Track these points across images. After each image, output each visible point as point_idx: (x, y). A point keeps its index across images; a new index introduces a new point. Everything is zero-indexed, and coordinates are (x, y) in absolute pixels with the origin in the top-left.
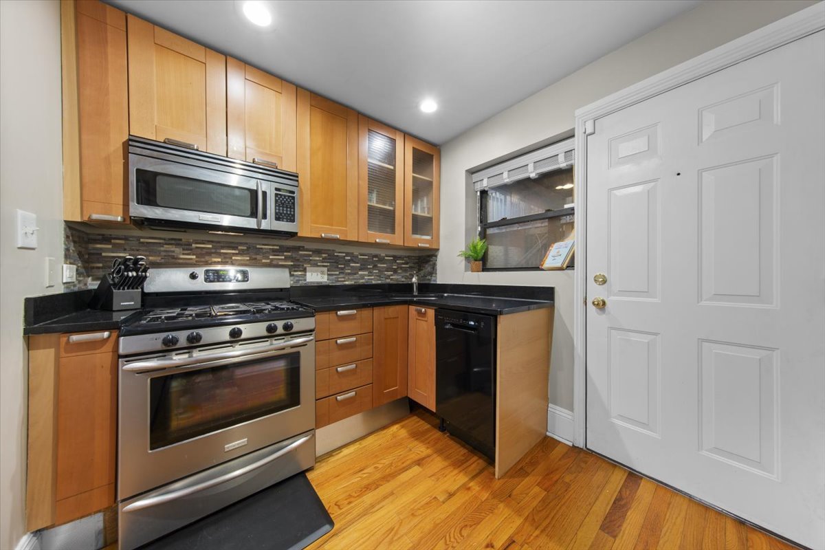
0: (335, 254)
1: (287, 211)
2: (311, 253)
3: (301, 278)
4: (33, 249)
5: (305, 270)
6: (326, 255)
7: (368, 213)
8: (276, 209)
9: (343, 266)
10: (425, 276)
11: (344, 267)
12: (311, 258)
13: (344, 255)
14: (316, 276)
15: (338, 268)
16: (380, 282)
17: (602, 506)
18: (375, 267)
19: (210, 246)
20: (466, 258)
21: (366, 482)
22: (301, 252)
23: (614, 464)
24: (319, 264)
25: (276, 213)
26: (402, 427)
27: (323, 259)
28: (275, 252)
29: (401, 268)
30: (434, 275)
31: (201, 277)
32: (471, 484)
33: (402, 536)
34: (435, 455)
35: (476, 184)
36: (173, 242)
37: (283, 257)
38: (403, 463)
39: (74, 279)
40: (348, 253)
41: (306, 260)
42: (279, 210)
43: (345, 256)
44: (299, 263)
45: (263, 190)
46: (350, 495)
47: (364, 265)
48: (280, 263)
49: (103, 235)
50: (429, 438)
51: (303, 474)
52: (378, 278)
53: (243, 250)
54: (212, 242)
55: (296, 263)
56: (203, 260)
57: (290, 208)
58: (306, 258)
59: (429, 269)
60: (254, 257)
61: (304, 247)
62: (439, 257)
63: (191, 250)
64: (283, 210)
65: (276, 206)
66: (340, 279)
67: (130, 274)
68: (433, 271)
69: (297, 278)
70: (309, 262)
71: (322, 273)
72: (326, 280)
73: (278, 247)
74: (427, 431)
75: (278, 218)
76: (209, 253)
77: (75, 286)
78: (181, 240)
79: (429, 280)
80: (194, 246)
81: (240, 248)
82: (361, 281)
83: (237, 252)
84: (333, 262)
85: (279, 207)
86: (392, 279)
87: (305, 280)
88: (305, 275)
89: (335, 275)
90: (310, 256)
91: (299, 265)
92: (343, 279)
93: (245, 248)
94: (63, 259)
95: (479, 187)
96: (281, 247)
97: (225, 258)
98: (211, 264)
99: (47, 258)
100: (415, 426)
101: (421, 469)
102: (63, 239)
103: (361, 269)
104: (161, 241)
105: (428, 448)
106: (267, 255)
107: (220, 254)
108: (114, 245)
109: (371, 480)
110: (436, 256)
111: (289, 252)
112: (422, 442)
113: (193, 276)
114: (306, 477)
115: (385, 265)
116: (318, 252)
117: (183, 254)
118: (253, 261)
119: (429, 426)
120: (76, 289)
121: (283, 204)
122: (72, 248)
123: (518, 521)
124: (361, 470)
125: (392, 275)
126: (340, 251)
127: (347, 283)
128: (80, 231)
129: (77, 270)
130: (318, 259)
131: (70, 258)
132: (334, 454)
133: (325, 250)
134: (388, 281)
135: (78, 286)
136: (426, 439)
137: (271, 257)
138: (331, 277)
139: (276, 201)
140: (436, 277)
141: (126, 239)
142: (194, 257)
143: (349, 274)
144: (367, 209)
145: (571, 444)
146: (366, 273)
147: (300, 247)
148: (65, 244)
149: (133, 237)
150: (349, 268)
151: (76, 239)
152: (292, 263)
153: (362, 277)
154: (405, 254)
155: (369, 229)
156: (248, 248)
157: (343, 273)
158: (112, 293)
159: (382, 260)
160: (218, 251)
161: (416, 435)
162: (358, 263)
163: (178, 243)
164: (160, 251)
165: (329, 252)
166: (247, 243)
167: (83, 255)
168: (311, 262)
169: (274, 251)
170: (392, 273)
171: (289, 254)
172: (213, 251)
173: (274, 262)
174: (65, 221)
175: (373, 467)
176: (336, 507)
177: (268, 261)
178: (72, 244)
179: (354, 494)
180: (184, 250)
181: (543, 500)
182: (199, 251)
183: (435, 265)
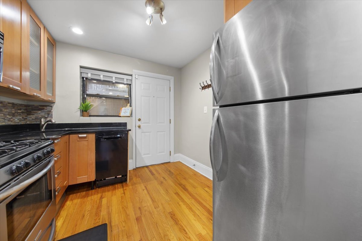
17: (149, 173)
21: (93, 214)
23: (143, 167)
32: (125, 188)
33: (127, 205)
34: (104, 194)
46: (95, 220)
50: (92, 194)
62: (54, 107)
95: (85, 76)
101: (106, 198)
110: (52, 107)
123: (142, 184)
145: (132, 169)
179: (95, 218)
181: (141, 179)
183: (49, 112)
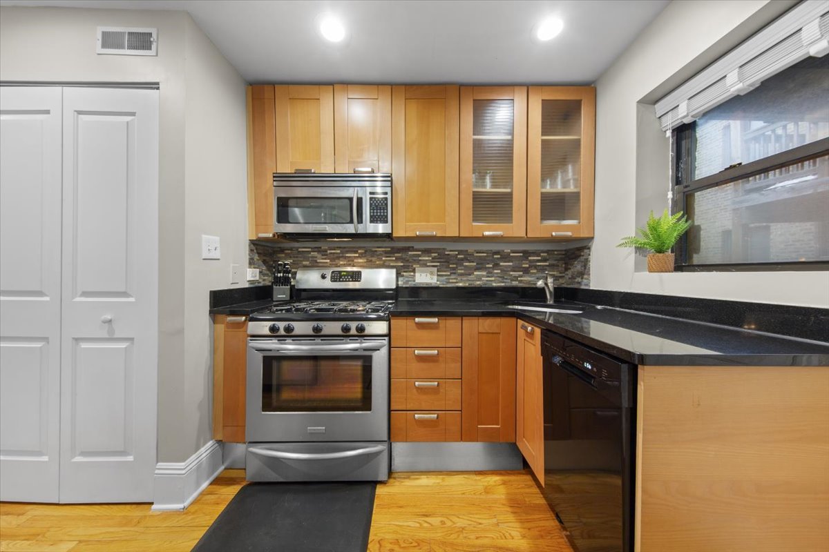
0: (447, 253)
1: (380, 213)
2: (420, 253)
3: (410, 279)
4: (218, 259)
5: (414, 271)
6: (436, 255)
7: (473, 201)
8: (370, 213)
9: (455, 266)
10: (573, 278)
11: (457, 268)
12: (420, 258)
13: (457, 253)
14: (425, 277)
15: (448, 267)
16: (503, 284)
18: (496, 266)
19: (339, 251)
20: (637, 248)
21: (421, 535)
22: (410, 253)
24: (428, 264)
25: (371, 217)
26: (504, 483)
27: (433, 258)
28: (388, 254)
29: (536, 267)
30: (585, 276)
31: (329, 277)
35: (664, 119)
36: (316, 250)
37: (394, 258)
38: (477, 538)
39: (257, 278)
40: (461, 251)
41: (415, 260)
42: (373, 213)
43: (457, 255)
44: (408, 264)
45: (359, 196)
47: (481, 264)
48: (392, 264)
49: (280, 248)
50: (534, 520)
51: (375, 483)
52: (500, 279)
53: (362, 254)
54: (340, 248)
55: (405, 264)
56: (334, 263)
57: (384, 209)
58: (415, 258)
59: (578, 267)
60: (370, 259)
61: (413, 247)
62: (593, 249)
63: (327, 255)
64: (377, 213)
65: (370, 210)
66: (451, 281)
67: (279, 275)
68: (584, 272)
69: (407, 279)
70: (418, 262)
71: (432, 273)
72: (436, 281)
73: (389, 249)
74: (536, 508)
75: (374, 219)
76: (338, 258)
77: (259, 283)
78: (320, 248)
79: (579, 283)
80: (329, 252)
81: (359, 251)
82: (478, 283)
83: (357, 255)
84: (445, 261)
85: (374, 209)
86: (520, 281)
87: (414, 281)
88: (414, 276)
89: (446, 275)
90: (419, 256)
91: (409, 266)
92: (455, 281)
93: (363, 251)
94: (248, 265)
95: (671, 122)
96: (392, 248)
97: (349, 261)
98: (339, 266)
99: (232, 265)
100: (522, 491)
102: (248, 252)
103: (477, 269)
104: (310, 250)
105: (524, 537)
106: (380, 257)
107: (346, 257)
108: (286, 254)
109: (429, 535)
110: (589, 248)
111: (399, 253)
112: (521, 522)
113: (323, 277)
114: (375, 488)
115: (511, 264)
116: (427, 252)
117: (323, 259)
118: (369, 263)
119: (543, 501)
120: (261, 285)
121: (377, 206)
122: (256, 257)
124: (426, 516)
125: (521, 276)
126: (451, 249)
127: (461, 285)
128: (265, 246)
129: (260, 272)
130: (427, 258)
131: (254, 264)
132: (412, 477)
133: (435, 249)
134: (515, 283)
135: (263, 283)
136: (528, 521)
137: (384, 259)
138: (441, 278)
139: (371, 205)
140: (588, 279)
141: (291, 249)
142: (328, 261)
143: (461, 275)
144: (472, 196)
146: (484, 273)
147: (409, 247)
148: (249, 255)
149: (294, 248)
150: (463, 268)
151: (260, 251)
152: (402, 264)
153: (479, 278)
154: (542, 249)
155: (474, 220)
156: (366, 251)
157: (455, 273)
158: (272, 288)
159: (506, 257)
160: (344, 255)
161: (517, 506)
162: (473, 262)
163: (318, 250)
164: (309, 257)
165: (439, 251)
166: (364, 247)
167: (267, 262)
168: (421, 262)
169: (386, 252)
170: (521, 273)
171: (400, 255)
172: (341, 255)
173: (387, 264)
174: (250, 240)
175: (440, 519)
176: (378, 545)
177: (382, 262)
178: (257, 255)
179: (401, 542)
180: (323, 255)
182: (332, 256)
183: (587, 261)
